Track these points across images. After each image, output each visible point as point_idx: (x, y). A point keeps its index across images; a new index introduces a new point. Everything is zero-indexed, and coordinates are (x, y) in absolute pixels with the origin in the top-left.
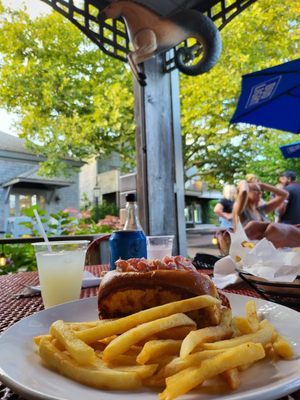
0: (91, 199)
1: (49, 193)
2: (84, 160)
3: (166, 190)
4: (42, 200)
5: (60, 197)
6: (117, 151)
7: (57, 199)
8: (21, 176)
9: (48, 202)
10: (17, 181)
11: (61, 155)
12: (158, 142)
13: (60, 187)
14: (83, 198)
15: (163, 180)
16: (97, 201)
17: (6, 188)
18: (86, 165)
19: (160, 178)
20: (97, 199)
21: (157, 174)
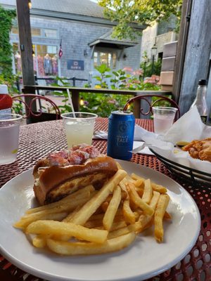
0: (150, 57)
1: (119, 51)
2: (147, 23)
3: (202, 57)
4: (115, 57)
5: (127, 55)
6: (175, 14)
7: (125, 56)
8: (101, 38)
9: (118, 59)
10: (98, 42)
11: (129, 20)
12: (202, 10)
13: (127, 46)
14: (144, 55)
15: (201, 47)
16: (153, 59)
17: (91, 47)
18: (148, 28)
19: (198, 46)
20: (154, 57)
21: (196, 42)
